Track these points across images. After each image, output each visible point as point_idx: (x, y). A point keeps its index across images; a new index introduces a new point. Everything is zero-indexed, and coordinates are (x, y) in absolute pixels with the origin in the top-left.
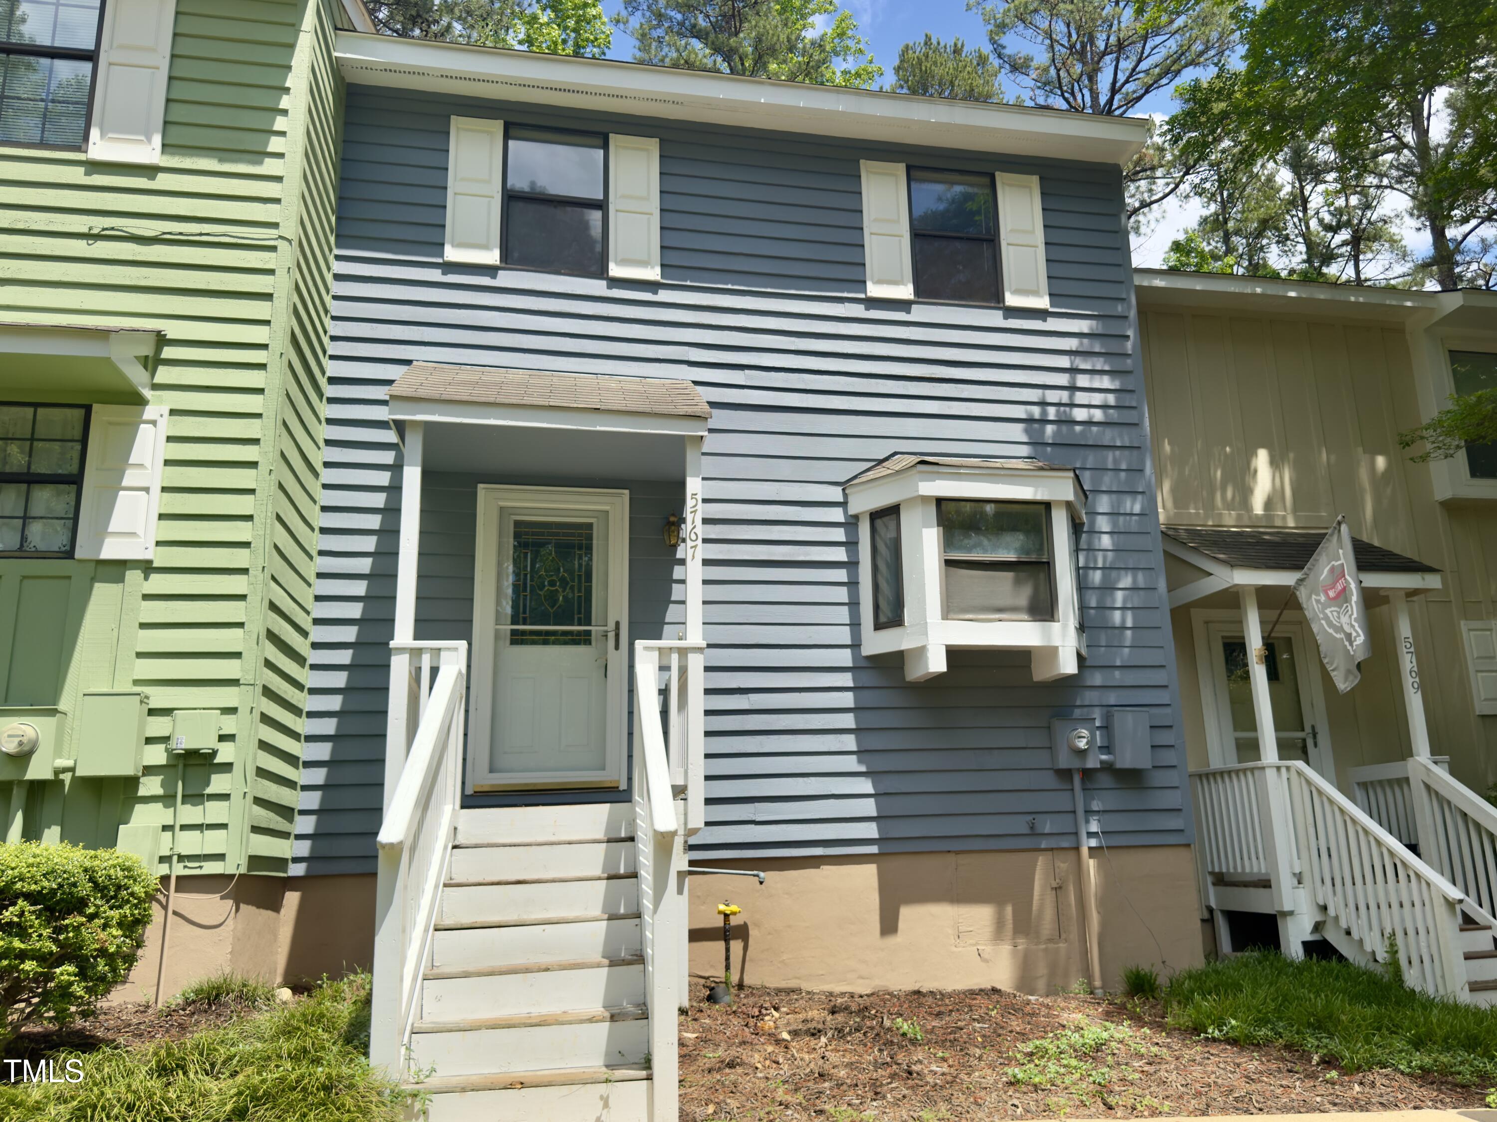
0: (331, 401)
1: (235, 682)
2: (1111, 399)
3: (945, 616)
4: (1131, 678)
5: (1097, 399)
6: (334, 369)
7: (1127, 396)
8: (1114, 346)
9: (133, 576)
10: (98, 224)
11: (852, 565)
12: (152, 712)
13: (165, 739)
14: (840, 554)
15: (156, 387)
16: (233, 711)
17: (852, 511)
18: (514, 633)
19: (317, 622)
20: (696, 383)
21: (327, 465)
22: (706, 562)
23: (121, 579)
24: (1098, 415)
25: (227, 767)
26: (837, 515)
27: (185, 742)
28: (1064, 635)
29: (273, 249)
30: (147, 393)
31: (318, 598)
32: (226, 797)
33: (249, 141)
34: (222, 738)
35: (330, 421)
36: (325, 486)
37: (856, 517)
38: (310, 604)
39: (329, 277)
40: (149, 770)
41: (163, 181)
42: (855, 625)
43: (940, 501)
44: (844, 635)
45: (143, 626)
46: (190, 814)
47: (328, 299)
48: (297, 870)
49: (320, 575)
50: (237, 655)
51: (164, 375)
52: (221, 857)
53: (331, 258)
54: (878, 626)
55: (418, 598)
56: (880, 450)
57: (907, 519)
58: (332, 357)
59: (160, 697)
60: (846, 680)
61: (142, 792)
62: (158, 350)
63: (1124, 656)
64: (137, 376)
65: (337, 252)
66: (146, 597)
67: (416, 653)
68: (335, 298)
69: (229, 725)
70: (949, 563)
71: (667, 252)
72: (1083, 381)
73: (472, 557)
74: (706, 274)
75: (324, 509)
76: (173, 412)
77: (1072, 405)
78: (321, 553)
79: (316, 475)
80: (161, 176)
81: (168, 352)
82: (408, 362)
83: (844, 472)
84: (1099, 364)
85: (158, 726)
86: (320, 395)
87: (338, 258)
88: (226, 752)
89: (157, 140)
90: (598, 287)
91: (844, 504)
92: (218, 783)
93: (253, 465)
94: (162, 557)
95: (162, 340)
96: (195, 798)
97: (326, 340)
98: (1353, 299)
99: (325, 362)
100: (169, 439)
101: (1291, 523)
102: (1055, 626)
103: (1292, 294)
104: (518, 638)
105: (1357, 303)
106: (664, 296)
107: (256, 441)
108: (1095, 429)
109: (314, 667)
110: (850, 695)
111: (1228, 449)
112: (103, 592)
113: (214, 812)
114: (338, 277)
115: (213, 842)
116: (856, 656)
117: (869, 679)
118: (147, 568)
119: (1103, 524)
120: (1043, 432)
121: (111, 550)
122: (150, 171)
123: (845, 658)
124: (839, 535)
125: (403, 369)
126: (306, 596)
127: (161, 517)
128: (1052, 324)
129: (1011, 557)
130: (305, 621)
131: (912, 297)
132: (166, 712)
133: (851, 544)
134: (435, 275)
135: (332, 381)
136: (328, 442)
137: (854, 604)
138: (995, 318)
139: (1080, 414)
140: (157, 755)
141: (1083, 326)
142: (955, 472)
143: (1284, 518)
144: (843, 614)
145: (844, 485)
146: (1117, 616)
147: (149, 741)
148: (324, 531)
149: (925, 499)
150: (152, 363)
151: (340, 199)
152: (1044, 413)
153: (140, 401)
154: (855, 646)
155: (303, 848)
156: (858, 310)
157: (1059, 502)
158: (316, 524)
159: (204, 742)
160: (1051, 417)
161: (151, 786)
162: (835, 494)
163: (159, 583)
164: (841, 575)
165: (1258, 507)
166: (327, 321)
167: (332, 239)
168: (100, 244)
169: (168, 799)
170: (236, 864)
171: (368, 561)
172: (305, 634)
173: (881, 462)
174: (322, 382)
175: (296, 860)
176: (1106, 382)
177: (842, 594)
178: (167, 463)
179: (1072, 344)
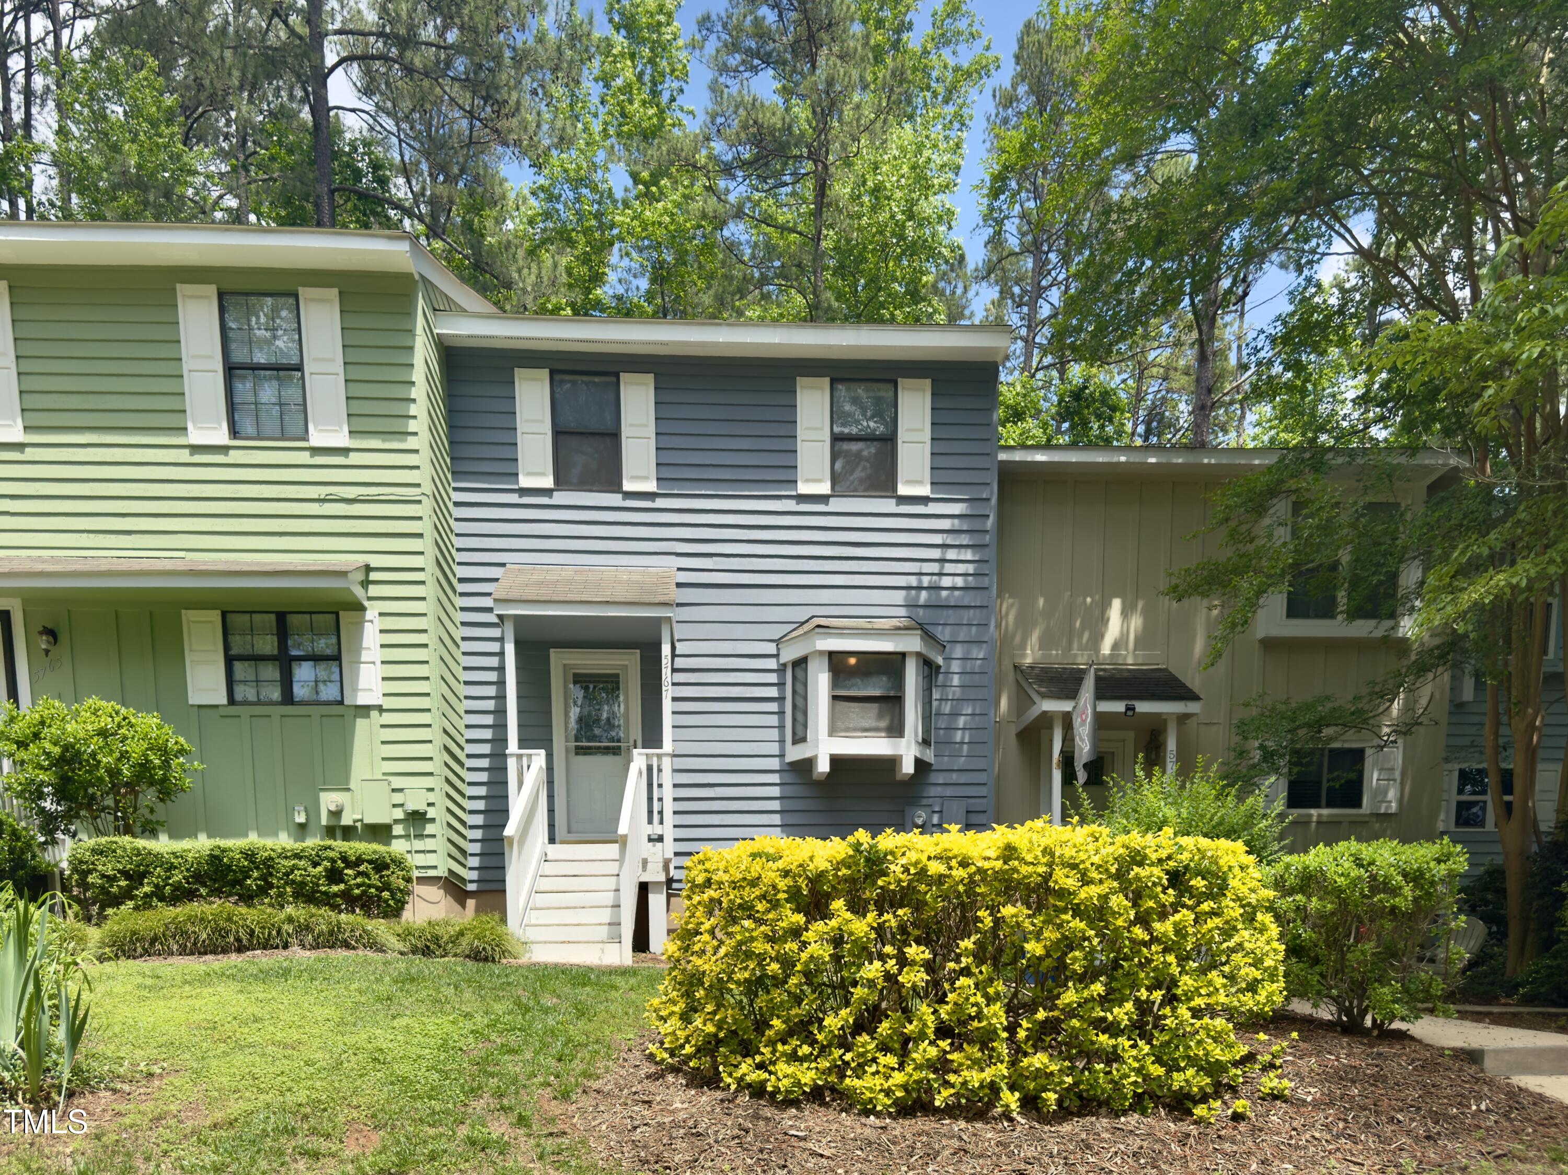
0: (462, 594)
1: (431, 774)
2: (970, 568)
3: (830, 735)
4: (964, 778)
5: (961, 569)
6: (462, 572)
7: (984, 565)
8: (976, 525)
9: (374, 714)
10: (322, 491)
11: (781, 699)
12: (394, 790)
13: (402, 805)
14: (773, 692)
15: (370, 599)
16: (432, 790)
17: (782, 661)
18: (577, 748)
19: (468, 741)
20: (679, 569)
21: (464, 639)
22: (675, 699)
23: (368, 716)
24: (959, 582)
25: (433, 820)
26: (772, 664)
27: (411, 807)
28: (908, 747)
29: (419, 502)
30: (366, 603)
31: (467, 726)
32: (434, 836)
33: (396, 425)
34: (429, 805)
35: (463, 609)
36: (464, 654)
37: (785, 665)
38: (463, 730)
39: (450, 505)
40: (397, 821)
41: (354, 459)
42: (782, 741)
43: (831, 654)
44: (774, 749)
45: (383, 743)
46: (418, 845)
47: (451, 522)
48: (472, 887)
49: (467, 712)
50: (431, 759)
51: (374, 590)
52: (435, 867)
53: (450, 491)
54: (795, 742)
55: (519, 726)
56: (801, 614)
57: (812, 666)
58: (459, 564)
59: (397, 782)
60: (775, 778)
61: (395, 833)
62: (367, 575)
63: (961, 762)
64: (359, 592)
65: (453, 485)
66: (382, 726)
67: (519, 757)
68: (457, 520)
69: (431, 797)
70: (835, 698)
71: (662, 468)
72: (951, 554)
73: (550, 698)
74: (688, 484)
75: (465, 669)
76: (381, 614)
77: (941, 574)
78: (466, 697)
79: (458, 646)
80: (351, 454)
81: (373, 576)
82: (503, 565)
83: (777, 632)
84: (965, 539)
85: (398, 798)
86: (454, 591)
87: (455, 489)
88: (431, 813)
89: (346, 429)
90: (615, 499)
91: (777, 656)
92: (430, 829)
93: (425, 646)
94: (388, 703)
95: (368, 569)
96: (420, 836)
97: (453, 552)
98: (1206, 461)
99: (455, 567)
100: (381, 631)
101: (1130, 660)
102: (903, 741)
103: (1152, 460)
104: (580, 751)
105: (1209, 464)
106: (660, 503)
107: (425, 631)
108: (957, 593)
109: (469, 769)
110: (777, 788)
111: (1089, 600)
112: (361, 723)
113: (429, 844)
114: (457, 504)
115: (430, 860)
116: (781, 763)
117: (789, 778)
118: (380, 709)
119: (955, 666)
120: (918, 597)
121: (362, 699)
122: (345, 451)
123: (775, 764)
124: (773, 678)
125: (502, 569)
126: (461, 725)
127: (384, 679)
128: (933, 508)
129: (877, 693)
130: (462, 741)
131: (829, 492)
132: (400, 790)
133: (781, 685)
134: (514, 498)
135: (461, 580)
136: (463, 624)
137: (781, 727)
138: (889, 505)
139: (946, 582)
140: (399, 814)
141: (957, 508)
142: (841, 632)
143: (1125, 657)
144: (774, 734)
145: (778, 642)
146: (958, 736)
147: (394, 806)
148: (466, 683)
149: (821, 653)
150: (366, 583)
151: (451, 443)
152: (920, 581)
153: (363, 609)
154: (782, 756)
155: (474, 875)
156: (791, 505)
157: (911, 653)
158: (462, 679)
159: (422, 807)
160: (925, 584)
161: (398, 830)
162: (771, 648)
163: (388, 718)
164: (774, 707)
165: (1106, 649)
166: (453, 538)
167: (449, 476)
168: (327, 505)
169: (407, 837)
170: (441, 872)
171: (492, 702)
172: (462, 749)
173: (803, 623)
174: (455, 582)
175: (471, 882)
176: (968, 555)
177: (774, 720)
178: (382, 646)
179: (946, 524)
